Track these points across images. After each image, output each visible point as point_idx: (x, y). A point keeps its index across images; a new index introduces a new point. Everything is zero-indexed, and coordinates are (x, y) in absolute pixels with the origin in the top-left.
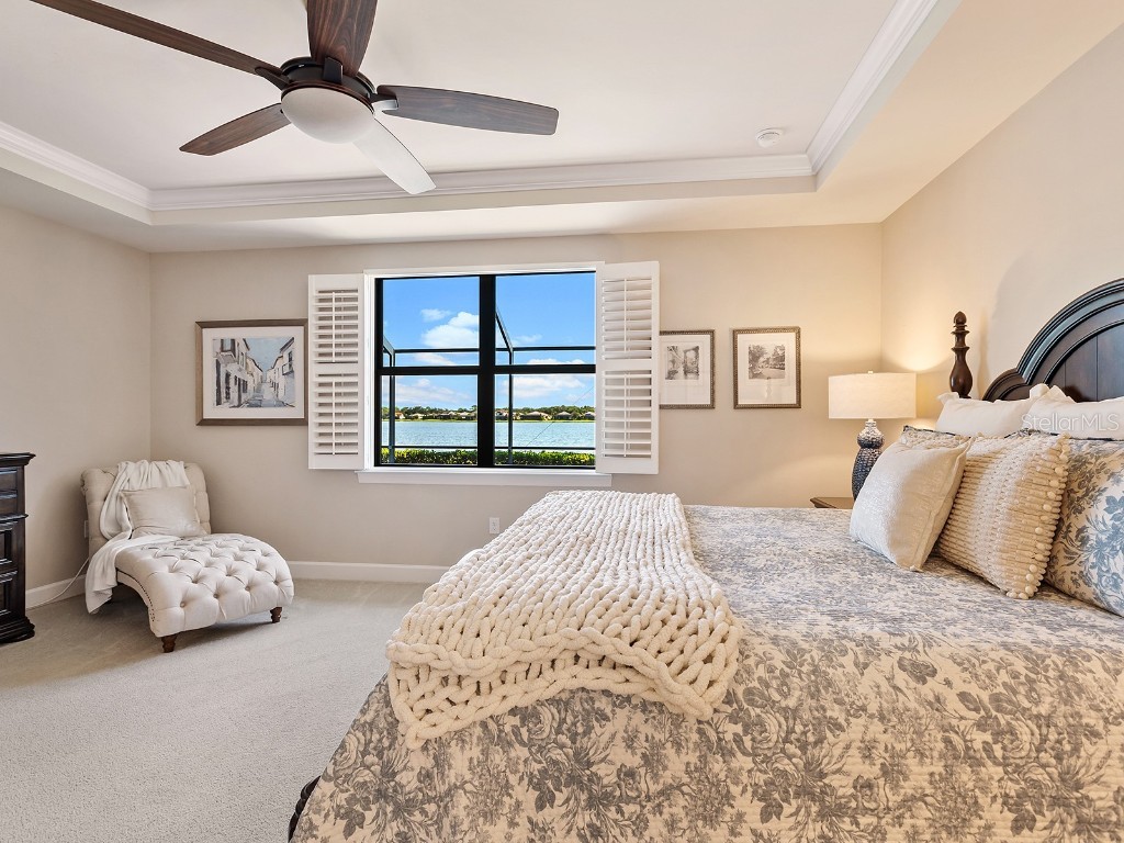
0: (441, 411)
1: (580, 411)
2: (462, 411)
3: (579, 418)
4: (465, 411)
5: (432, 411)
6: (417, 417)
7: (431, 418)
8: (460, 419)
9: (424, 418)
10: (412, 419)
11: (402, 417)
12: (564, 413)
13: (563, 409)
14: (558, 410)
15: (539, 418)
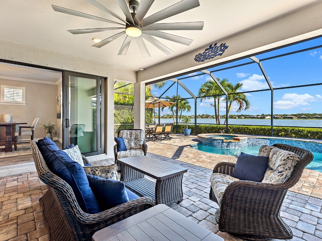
0: (250, 116)
1: (312, 115)
2: (258, 116)
3: (311, 118)
4: (259, 115)
5: (247, 116)
6: (242, 118)
7: (247, 118)
8: (258, 118)
9: (244, 118)
10: (241, 118)
11: (237, 118)
12: (304, 116)
13: (303, 114)
14: (299, 115)
15: (292, 118)
